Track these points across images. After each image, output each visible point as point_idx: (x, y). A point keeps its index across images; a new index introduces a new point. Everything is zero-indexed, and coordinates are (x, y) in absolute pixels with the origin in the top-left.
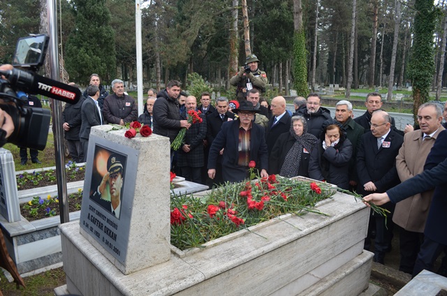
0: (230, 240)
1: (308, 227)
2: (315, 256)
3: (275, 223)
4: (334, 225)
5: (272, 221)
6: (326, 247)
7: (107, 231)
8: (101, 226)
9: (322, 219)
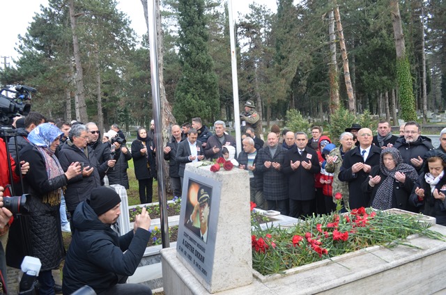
0: (312, 268)
1: (396, 259)
2: (407, 291)
3: (361, 254)
4: (428, 258)
5: (358, 252)
6: (420, 282)
8: (192, 250)
9: (414, 251)
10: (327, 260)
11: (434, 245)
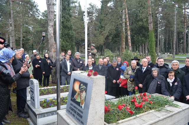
0: (129, 120)
1: (162, 116)
3: (148, 114)
4: (174, 116)
5: (146, 113)
7: (78, 114)
8: (75, 112)
9: (169, 113)
10: (134, 117)
11: (176, 110)
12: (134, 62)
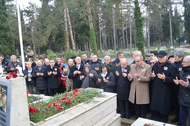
0: (57, 116)
1: (89, 107)
2: (94, 118)
3: (76, 107)
4: (101, 105)
6: (99, 114)
7: (2, 119)
9: (96, 103)
10: (63, 112)
11: (102, 100)
12: (71, 60)
